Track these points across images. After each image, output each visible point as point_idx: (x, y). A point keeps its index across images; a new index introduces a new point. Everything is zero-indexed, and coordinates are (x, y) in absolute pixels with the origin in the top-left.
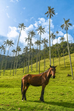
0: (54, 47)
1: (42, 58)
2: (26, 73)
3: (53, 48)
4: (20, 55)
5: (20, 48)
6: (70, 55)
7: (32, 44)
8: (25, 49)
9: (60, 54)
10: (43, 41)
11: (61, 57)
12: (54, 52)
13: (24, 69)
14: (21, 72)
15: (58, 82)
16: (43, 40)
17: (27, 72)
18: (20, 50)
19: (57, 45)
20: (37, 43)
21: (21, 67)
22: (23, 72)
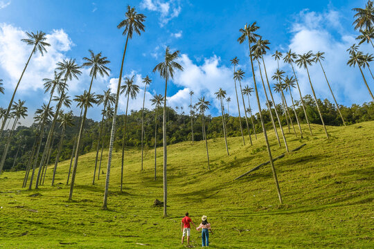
0: (135, 117)
1: (93, 146)
2: (30, 189)
3: (133, 120)
4: (24, 127)
5: (25, 108)
6: (165, 147)
7: (67, 101)
8: (40, 111)
9: (150, 140)
10: (102, 96)
11: (151, 147)
12: (134, 133)
13: (27, 175)
14: (17, 185)
15: (121, 223)
16: (103, 94)
17: (33, 187)
18: (23, 115)
19: (144, 113)
20: (84, 101)
21: (22, 168)
22: (24, 186)
